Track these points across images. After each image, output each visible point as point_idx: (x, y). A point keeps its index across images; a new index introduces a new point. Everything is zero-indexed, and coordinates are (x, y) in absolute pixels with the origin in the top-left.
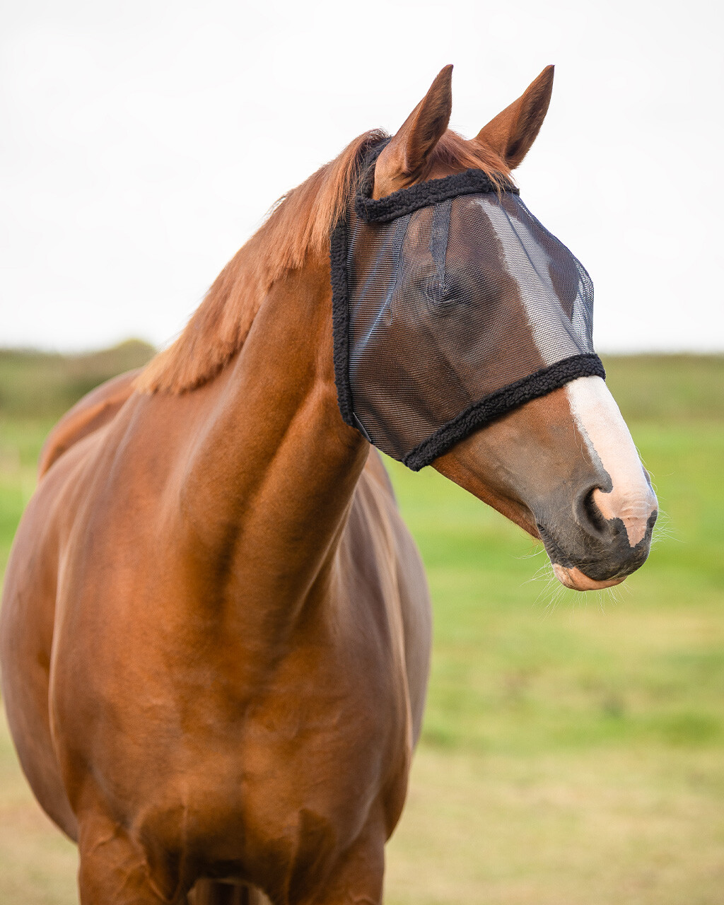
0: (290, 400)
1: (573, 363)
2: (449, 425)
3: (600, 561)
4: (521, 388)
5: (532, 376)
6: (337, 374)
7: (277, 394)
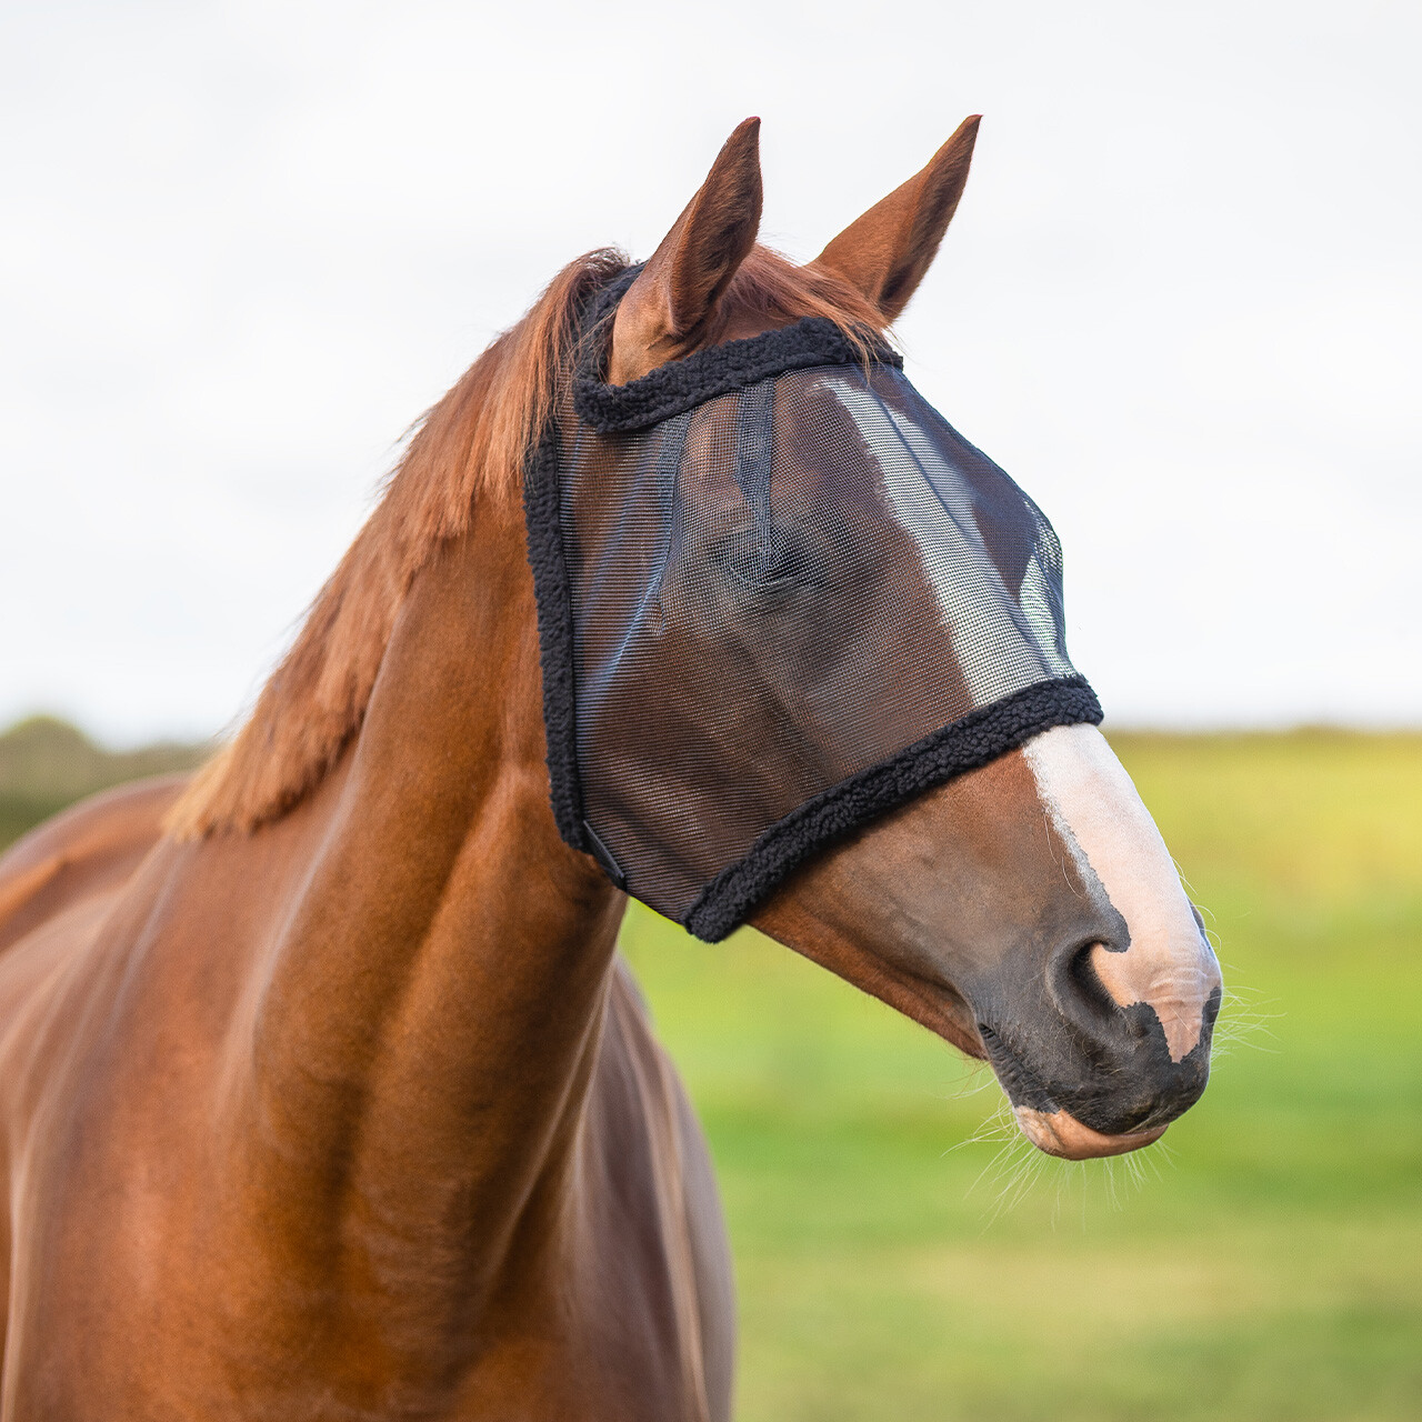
0: (453, 812)
1: (1039, 698)
2: (779, 829)
3: (1113, 1092)
4: (930, 755)
5: (955, 726)
6: (552, 743)
7: (427, 802)
